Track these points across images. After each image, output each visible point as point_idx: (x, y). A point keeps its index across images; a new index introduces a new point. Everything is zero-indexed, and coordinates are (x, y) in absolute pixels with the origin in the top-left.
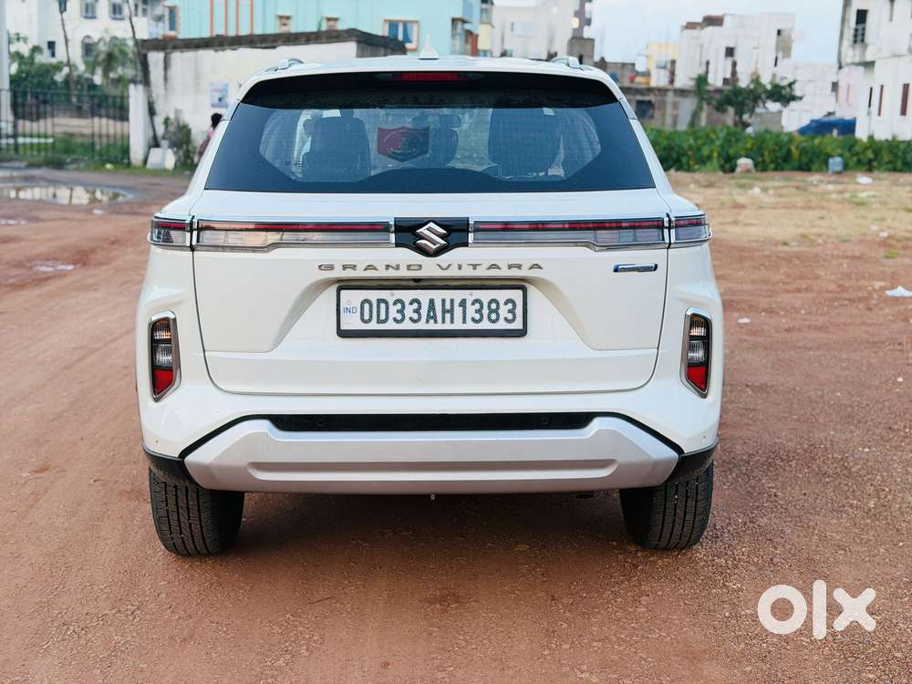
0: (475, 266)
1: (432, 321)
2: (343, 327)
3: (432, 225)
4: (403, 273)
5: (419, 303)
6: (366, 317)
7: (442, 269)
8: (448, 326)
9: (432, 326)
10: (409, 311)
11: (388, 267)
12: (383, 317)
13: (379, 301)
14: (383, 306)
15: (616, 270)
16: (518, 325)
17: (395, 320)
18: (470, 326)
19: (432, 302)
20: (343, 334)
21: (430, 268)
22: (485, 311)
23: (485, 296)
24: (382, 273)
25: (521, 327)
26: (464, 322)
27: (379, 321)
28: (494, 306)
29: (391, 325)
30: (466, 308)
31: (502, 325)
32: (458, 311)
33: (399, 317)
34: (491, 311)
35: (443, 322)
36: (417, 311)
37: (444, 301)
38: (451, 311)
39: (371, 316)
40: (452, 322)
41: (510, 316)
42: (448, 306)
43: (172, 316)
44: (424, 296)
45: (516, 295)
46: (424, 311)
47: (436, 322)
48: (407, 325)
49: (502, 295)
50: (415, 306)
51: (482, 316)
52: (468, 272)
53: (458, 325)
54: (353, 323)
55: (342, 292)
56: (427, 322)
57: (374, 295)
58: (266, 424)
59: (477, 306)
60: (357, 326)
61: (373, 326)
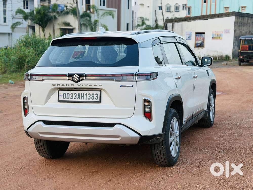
0: (86, 85)
1: (79, 99)
2: (59, 100)
3: (76, 75)
4: (70, 87)
5: (76, 94)
6: (64, 97)
7: (79, 86)
8: (82, 100)
9: (79, 100)
10: (74, 96)
11: (67, 85)
12: (68, 97)
13: (67, 93)
14: (68, 95)
15: (121, 87)
16: (98, 100)
17: (71, 98)
18: (88, 100)
19: (79, 94)
20: (59, 101)
21: (76, 85)
22: (91, 97)
23: (91, 93)
24: (65, 87)
25: (99, 101)
26: (86, 99)
27: (67, 98)
28: (93, 95)
29: (70, 100)
30: (87, 96)
31: (95, 100)
32: (85, 96)
33: (72, 97)
34: (92, 97)
35: (81, 99)
36: (76, 96)
37: (82, 94)
38: (83, 96)
39: (65, 97)
40: (83, 99)
41: (97, 98)
42: (83, 95)
43: (26, 96)
44: (77, 92)
45: (98, 93)
46: (77, 96)
47: (80, 99)
48: (73, 100)
49: (95, 93)
50: (75, 95)
51: (90, 98)
52: (84, 87)
53: (85, 100)
54: (61, 99)
55: (59, 91)
56: (78, 99)
57: (66, 92)
58: (42, 122)
59: (89, 95)
60: (62, 99)
61: (66, 100)
